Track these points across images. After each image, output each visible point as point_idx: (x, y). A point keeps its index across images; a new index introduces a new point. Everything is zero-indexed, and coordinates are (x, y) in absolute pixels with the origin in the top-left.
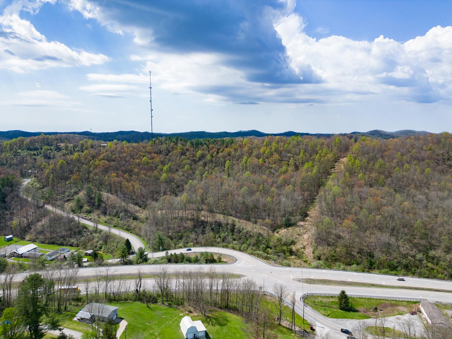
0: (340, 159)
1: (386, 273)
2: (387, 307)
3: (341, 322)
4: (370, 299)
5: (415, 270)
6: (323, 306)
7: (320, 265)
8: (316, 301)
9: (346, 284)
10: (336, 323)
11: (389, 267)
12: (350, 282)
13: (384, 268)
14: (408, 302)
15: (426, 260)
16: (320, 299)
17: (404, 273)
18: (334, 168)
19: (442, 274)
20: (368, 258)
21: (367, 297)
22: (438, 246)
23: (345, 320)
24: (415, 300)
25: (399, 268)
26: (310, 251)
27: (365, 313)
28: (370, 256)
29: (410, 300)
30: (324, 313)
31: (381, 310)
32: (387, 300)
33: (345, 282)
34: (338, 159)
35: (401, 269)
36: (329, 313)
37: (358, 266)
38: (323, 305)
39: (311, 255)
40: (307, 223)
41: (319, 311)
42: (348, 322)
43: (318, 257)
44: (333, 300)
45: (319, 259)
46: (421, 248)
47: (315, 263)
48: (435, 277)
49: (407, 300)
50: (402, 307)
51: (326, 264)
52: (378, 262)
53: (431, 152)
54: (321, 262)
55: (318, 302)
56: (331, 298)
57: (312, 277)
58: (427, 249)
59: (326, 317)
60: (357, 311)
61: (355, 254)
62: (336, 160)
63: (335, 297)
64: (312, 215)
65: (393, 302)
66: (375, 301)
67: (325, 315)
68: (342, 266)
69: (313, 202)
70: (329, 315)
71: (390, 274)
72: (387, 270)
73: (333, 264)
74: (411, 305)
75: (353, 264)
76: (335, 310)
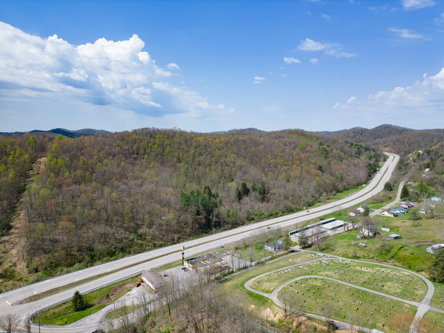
0: (37, 160)
1: (108, 261)
2: (117, 289)
3: (80, 323)
4: (101, 289)
5: (129, 250)
6: (58, 317)
7: (40, 277)
8: (48, 315)
9: (75, 285)
10: (76, 327)
11: (109, 254)
12: (78, 281)
13: (104, 257)
14: (132, 278)
15: (136, 239)
16: (51, 311)
17: (121, 255)
18: (33, 169)
19: (149, 246)
20: (87, 253)
21: (97, 289)
22: (142, 224)
23: (83, 319)
24: (137, 274)
25: (117, 253)
26: (23, 266)
27: (100, 304)
28: (90, 250)
29: (133, 276)
30: (61, 323)
31: (113, 295)
32: (115, 284)
33: (72, 283)
34: (35, 160)
35: (119, 253)
36: (66, 320)
37: (81, 264)
38: (56, 316)
39: (25, 271)
40: (12, 236)
41: (54, 324)
42: (88, 319)
43: (34, 269)
44: (66, 306)
45: (37, 271)
46: (131, 230)
47: (33, 277)
48: (144, 251)
49: (131, 277)
50: (128, 285)
51: (47, 273)
52: (98, 253)
53: (119, 148)
54: (40, 273)
55: (50, 315)
56: (63, 305)
57: (36, 293)
58: (136, 229)
59: (64, 326)
60: (92, 306)
61: (75, 253)
62: (33, 161)
63: (67, 302)
64: (17, 225)
65: (120, 283)
66: (105, 289)
67: (62, 325)
68: (65, 269)
69: (14, 211)
70: (66, 323)
71: (111, 261)
72: (108, 258)
73: (54, 270)
74: (135, 280)
75: (75, 264)
76: (71, 315)
